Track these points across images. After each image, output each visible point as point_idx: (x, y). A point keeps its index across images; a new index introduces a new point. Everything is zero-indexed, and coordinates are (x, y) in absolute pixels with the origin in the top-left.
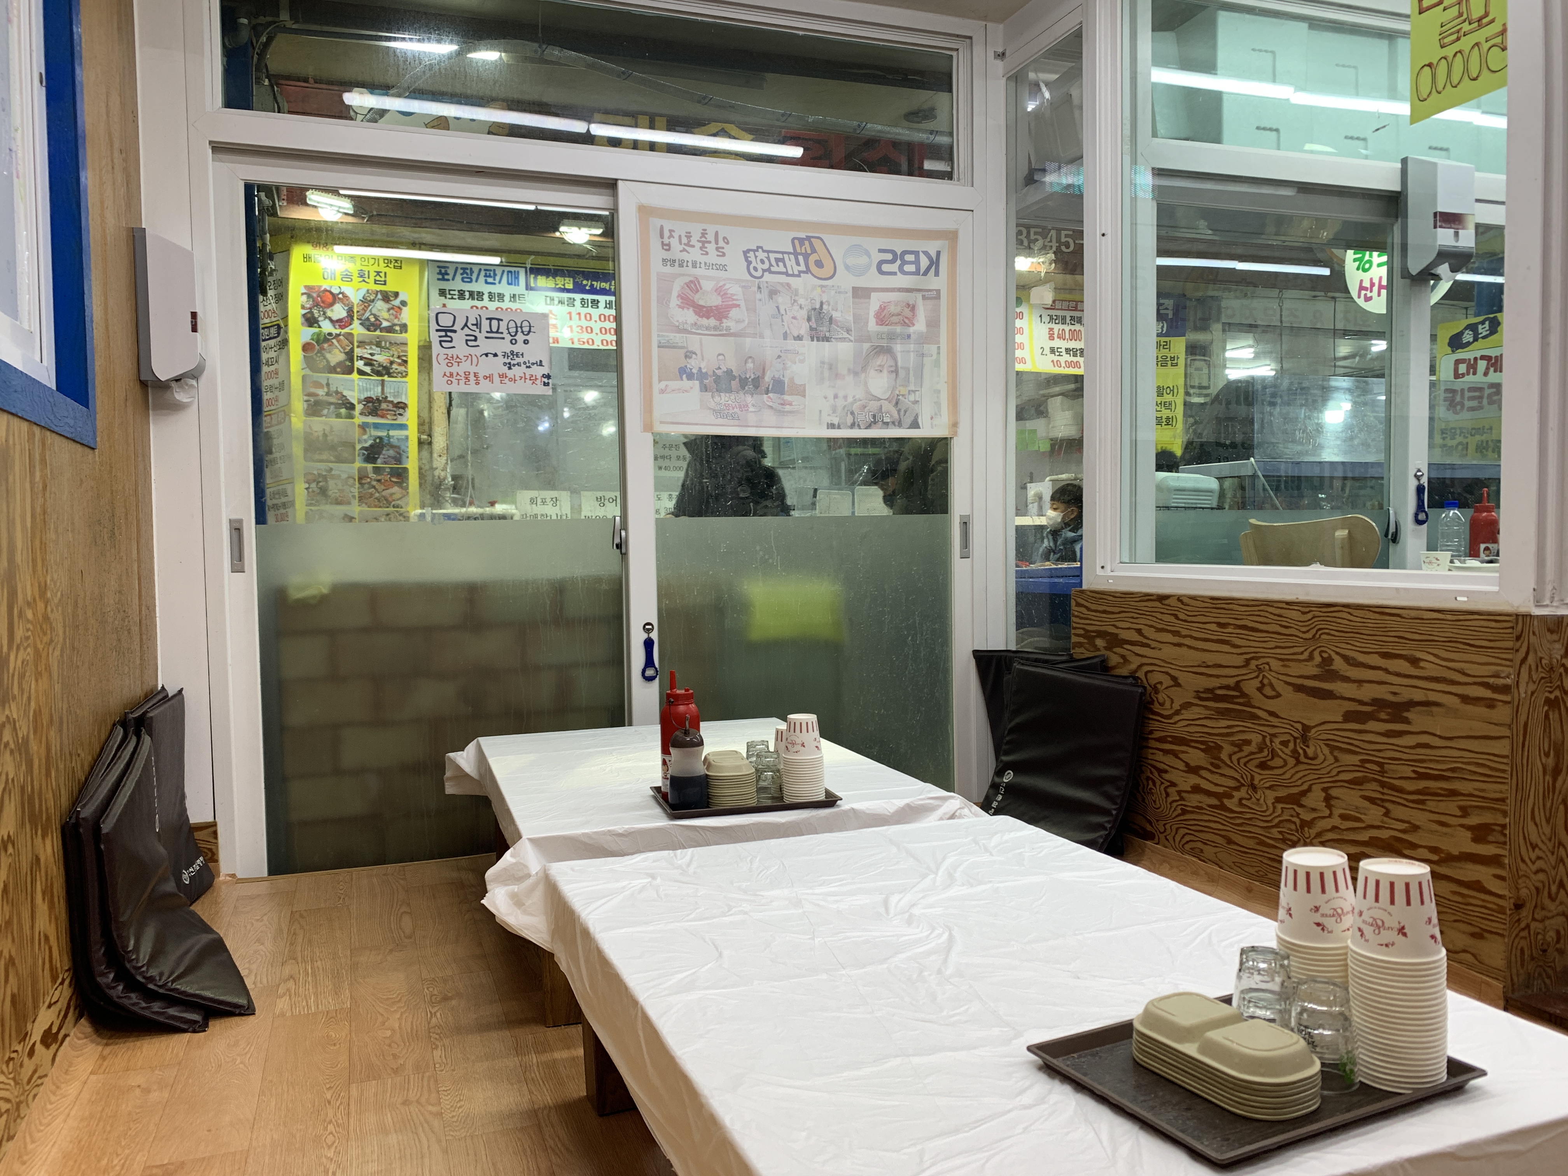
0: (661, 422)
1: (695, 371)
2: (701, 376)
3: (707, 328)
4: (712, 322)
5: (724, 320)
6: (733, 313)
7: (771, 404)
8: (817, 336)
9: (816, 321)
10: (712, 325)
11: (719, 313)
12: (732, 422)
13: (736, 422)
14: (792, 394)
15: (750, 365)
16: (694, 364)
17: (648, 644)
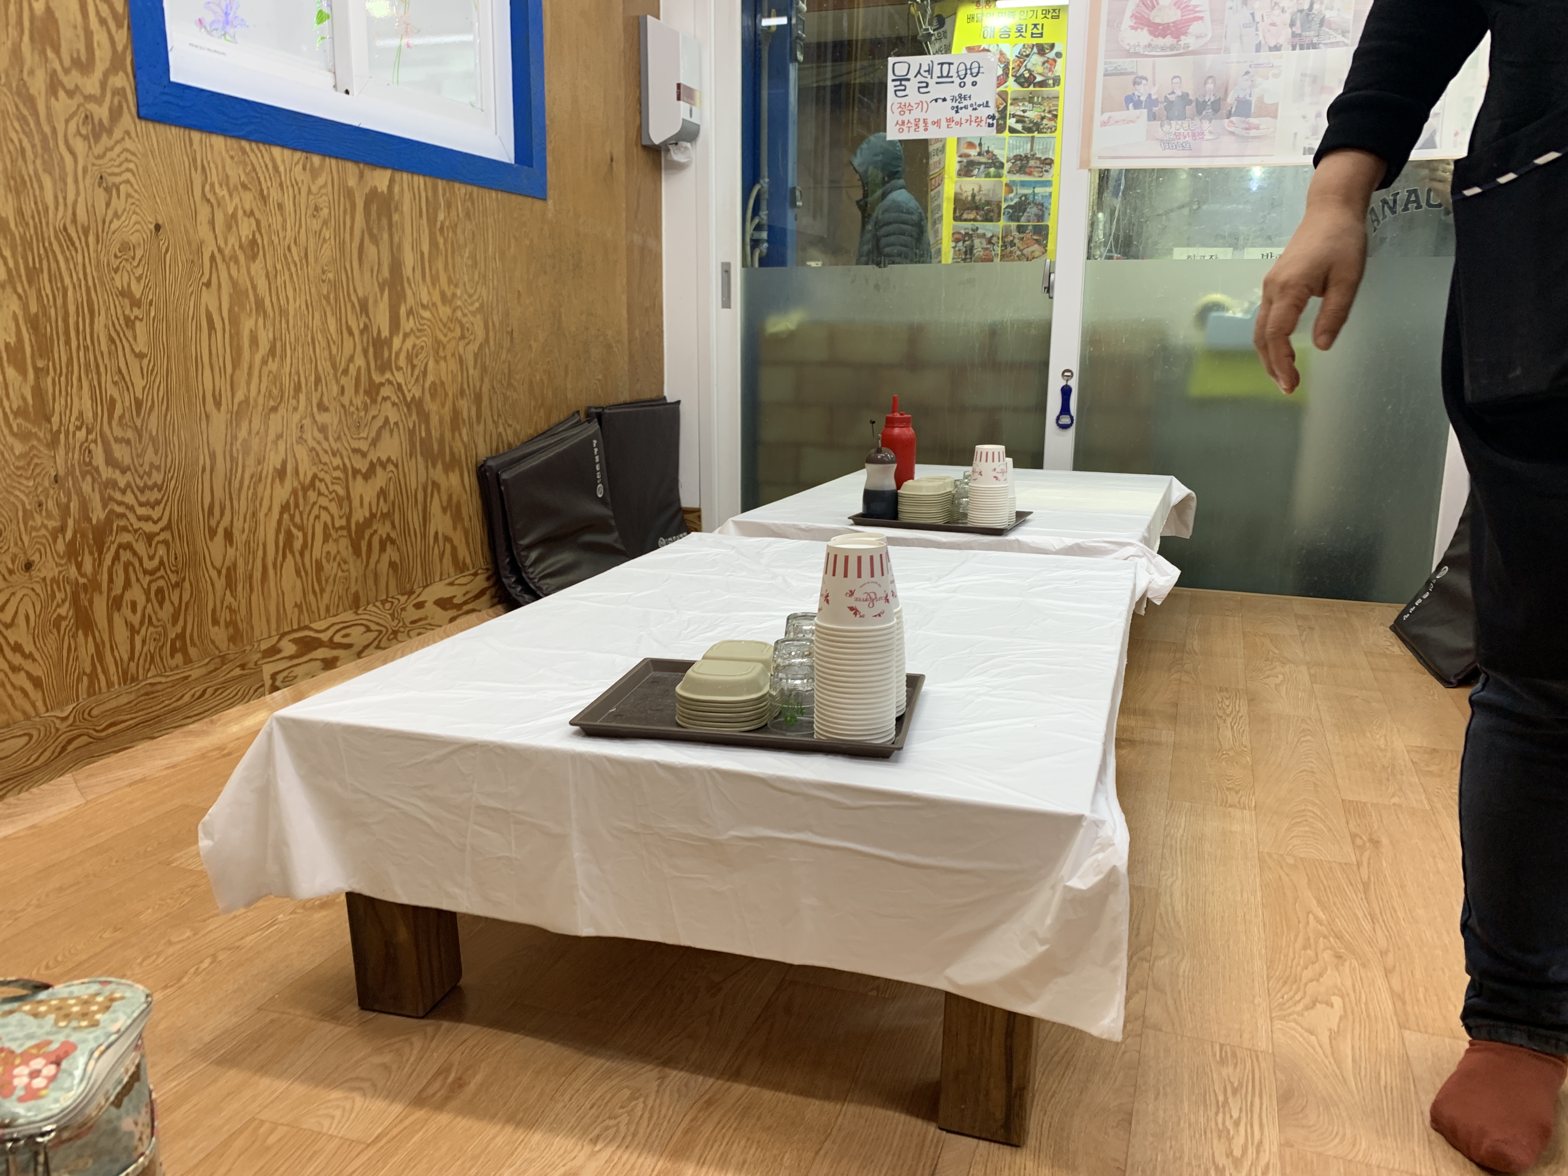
0: (1100, 157)
1: (1143, 98)
2: (1151, 102)
3: (1163, 49)
4: (1169, 40)
5: (1183, 38)
6: (1194, 28)
7: (1232, 129)
8: (1300, 43)
9: (1302, 25)
10: (1168, 44)
11: (1176, 30)
12: (1182, 153)
13: (1187, 153)
14: (1259, 116)
15: (1210, 86)
16: (1142, 92)
17: (1066, 392)
